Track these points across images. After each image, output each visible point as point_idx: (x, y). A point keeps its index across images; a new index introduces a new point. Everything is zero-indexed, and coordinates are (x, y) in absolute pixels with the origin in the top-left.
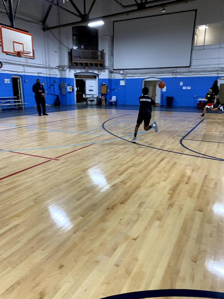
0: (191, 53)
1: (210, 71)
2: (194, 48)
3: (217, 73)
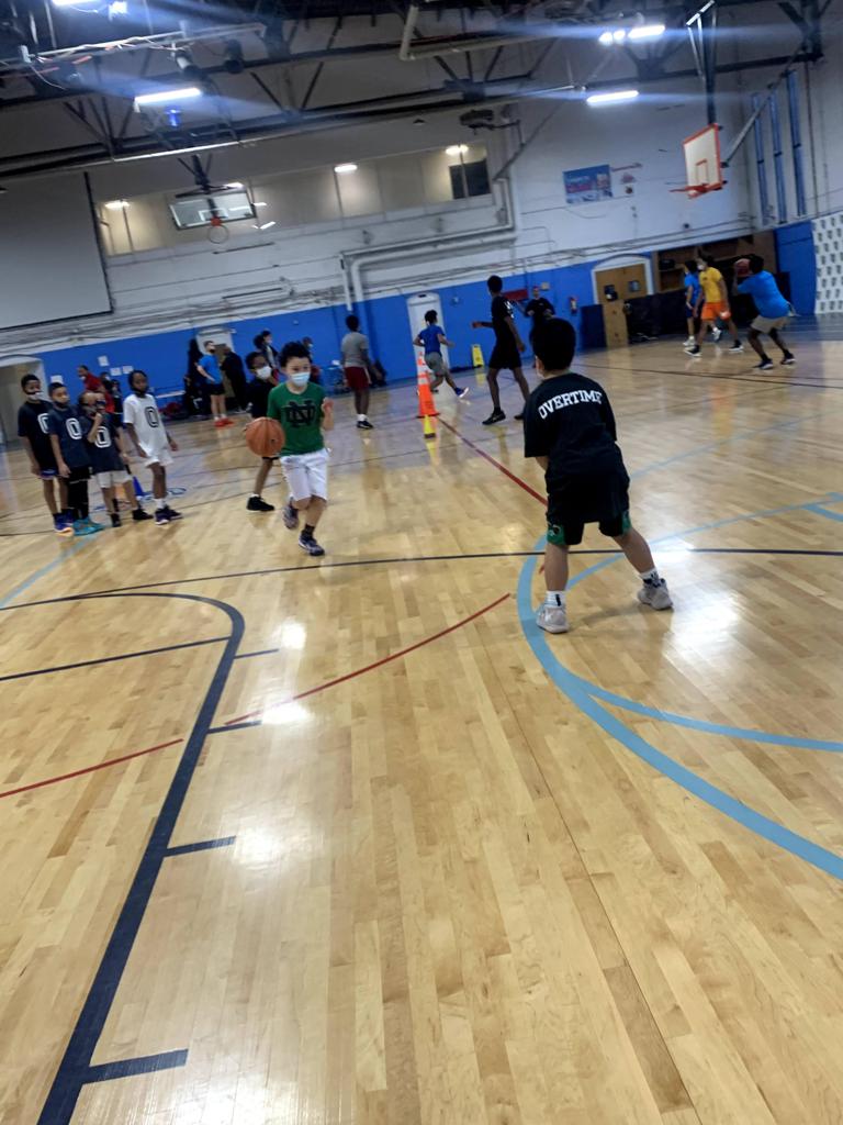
0: (106, 275)
1: (171, 318)
2: (109, 262)
3: (187, 319)
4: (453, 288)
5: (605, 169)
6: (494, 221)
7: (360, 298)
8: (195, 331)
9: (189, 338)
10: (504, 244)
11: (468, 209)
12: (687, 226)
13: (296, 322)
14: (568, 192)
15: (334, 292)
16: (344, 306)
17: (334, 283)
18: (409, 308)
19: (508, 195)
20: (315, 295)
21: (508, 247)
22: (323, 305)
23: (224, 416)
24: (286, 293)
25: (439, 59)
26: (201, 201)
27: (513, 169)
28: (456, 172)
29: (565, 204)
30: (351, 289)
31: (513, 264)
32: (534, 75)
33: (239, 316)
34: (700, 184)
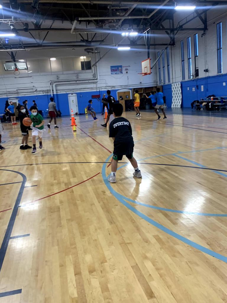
1: (1, 94)
3: (6, 95)
4: (81, 93)
5: (121, 66)
6: (92, 77)
7: (55, 93)
8: (8, 98)
9: (6, 100)
10: (95, 83)
11: (85, 73)
12: (141, 83)
13: (37, 98)
14: (111, 71)
15: (48, 91)
16: (51, 95)
17: (48, 89)
18: (69, 97)
19: (96, 70)
20: (43, 91)
21: (95, 84)
22: (45, 94)
23: (15, 122)
24: (35, 90)
25: (80, 34)
26: (13, 64)
27: (97, 64)
28: (82, 63)
29: (110, 74)
30: (53, 91)
31: (96, 88)
32: (104, 41)
33: (20, 95)
34: (145, 72)
